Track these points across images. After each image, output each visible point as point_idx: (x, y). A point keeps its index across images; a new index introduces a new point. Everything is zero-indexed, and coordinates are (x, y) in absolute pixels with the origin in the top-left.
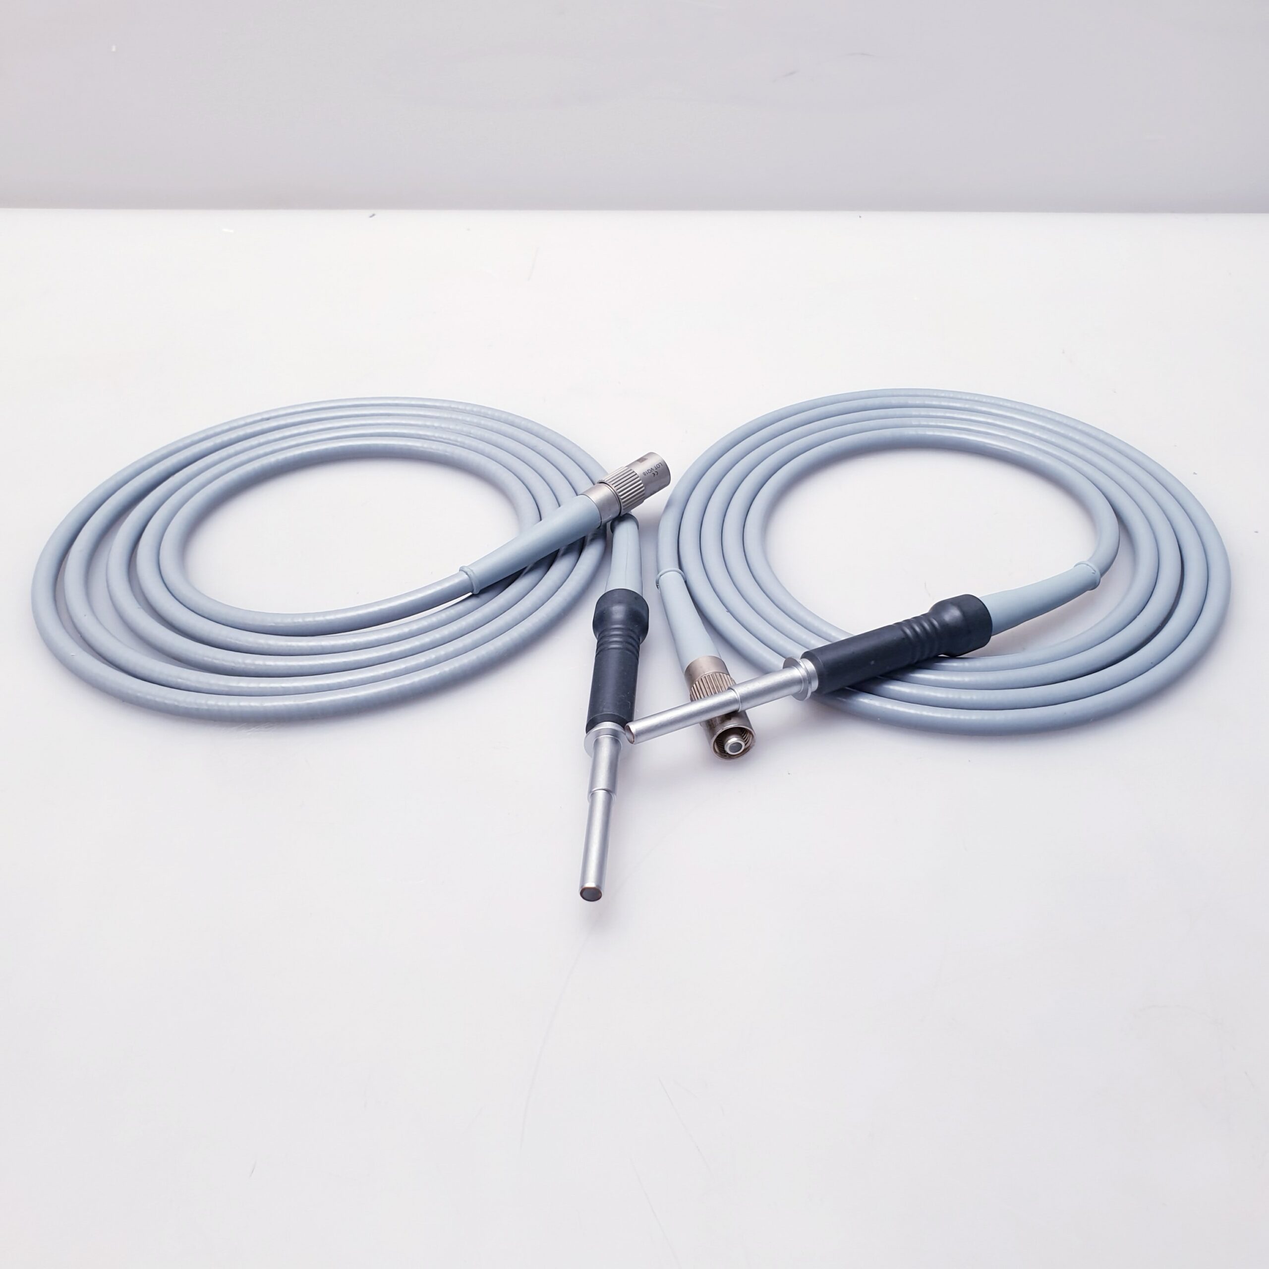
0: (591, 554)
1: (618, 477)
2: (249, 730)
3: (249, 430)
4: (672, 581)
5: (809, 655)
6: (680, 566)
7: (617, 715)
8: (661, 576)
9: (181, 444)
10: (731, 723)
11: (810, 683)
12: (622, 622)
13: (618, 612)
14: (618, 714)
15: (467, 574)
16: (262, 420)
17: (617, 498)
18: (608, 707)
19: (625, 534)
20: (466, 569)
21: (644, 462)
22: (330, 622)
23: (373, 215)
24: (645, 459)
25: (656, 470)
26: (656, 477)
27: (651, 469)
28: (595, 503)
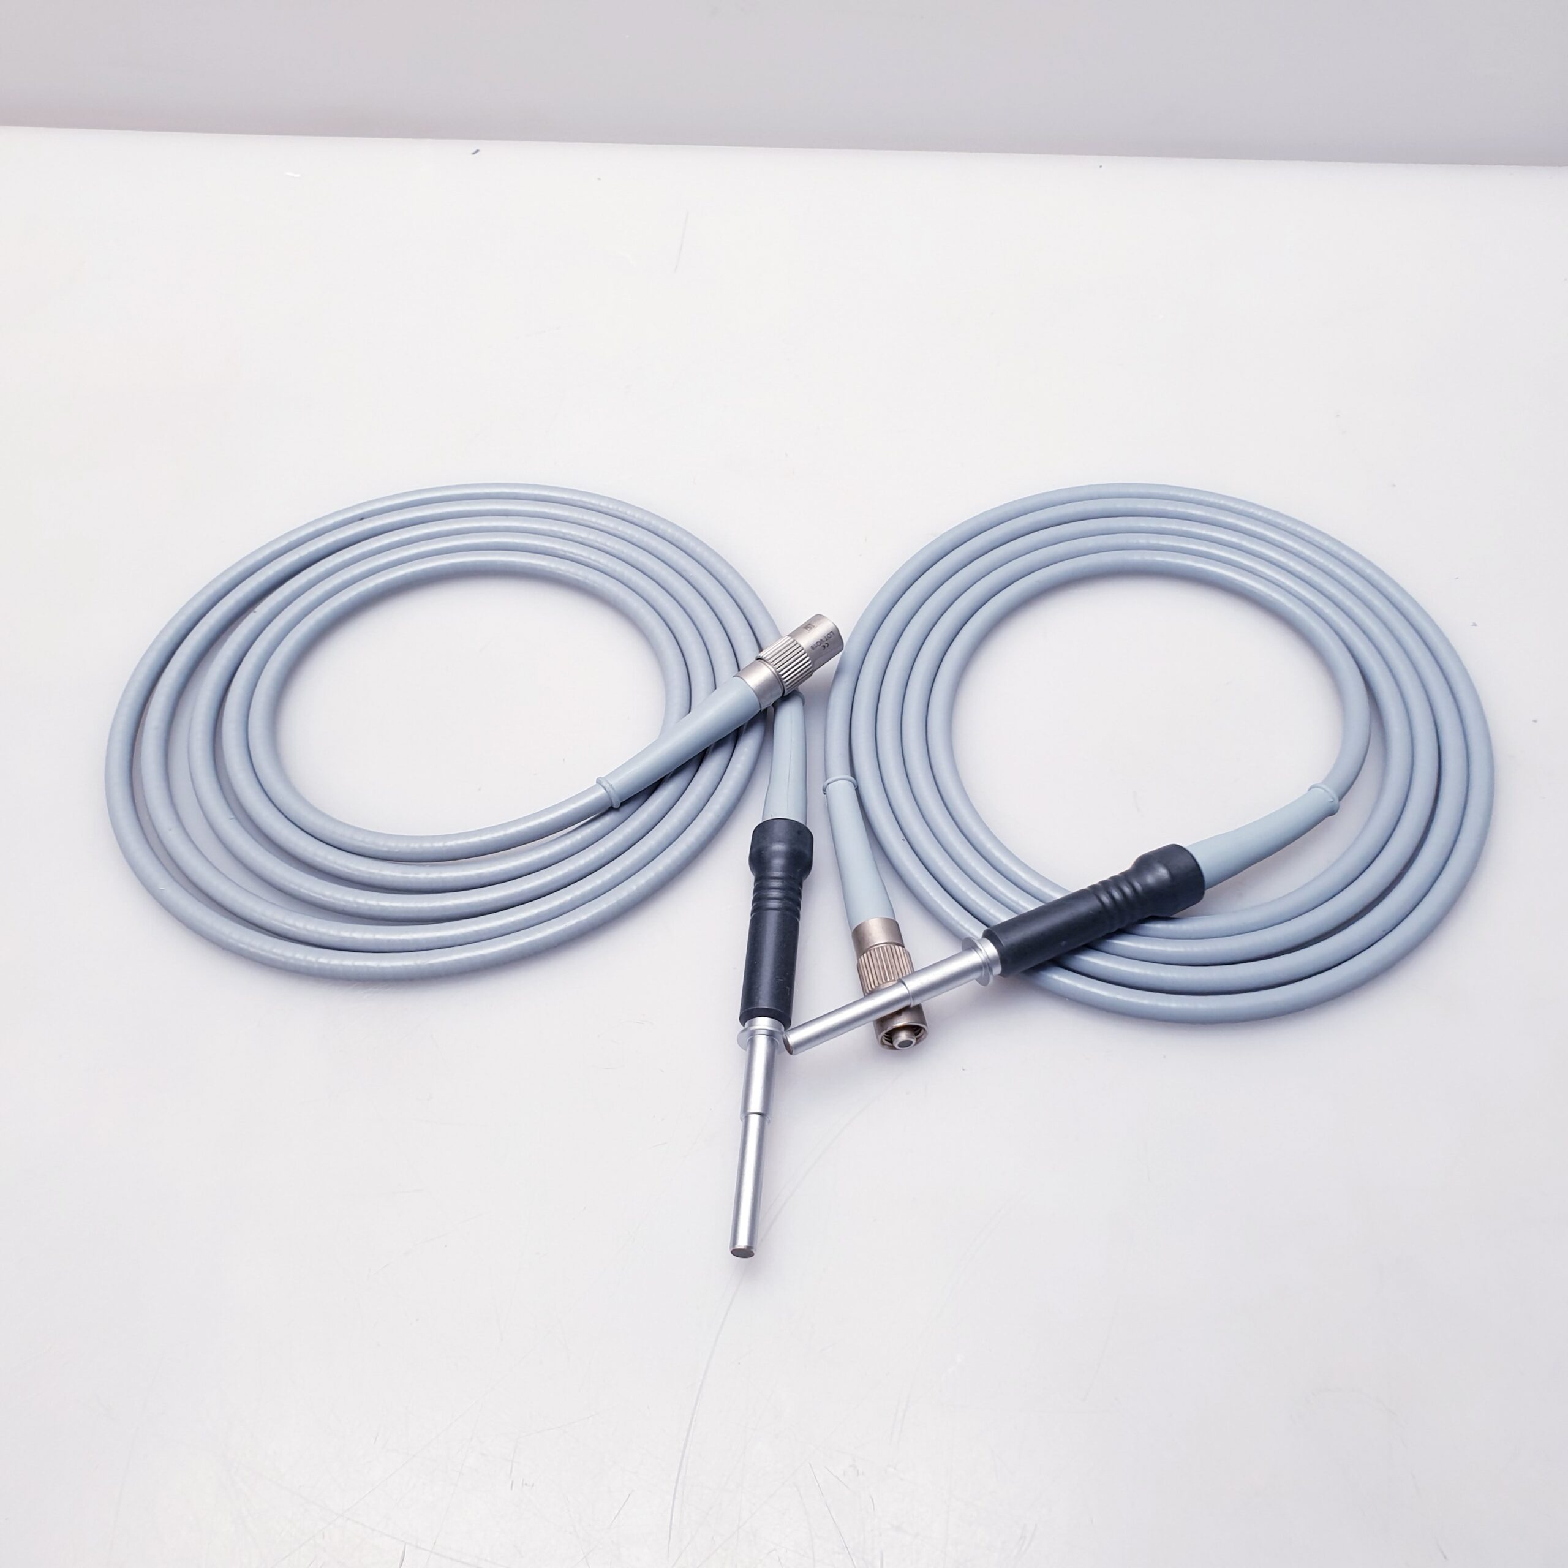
0: (748, 746)
1: (782, 652)
4: (841, 792)
5: (991, 934)
6: (853, 773)
7: (774, 1010)
8: (828, 784)
10: (902, 1020)
11: (991, 970)
12: (783, 868)
13: (778, 853)
14: (775, 1008)
15: (605, 789)
16: (353, 520)
17: (778, 679)
18: (764, 1000)
19: (789, 718)
20: (603, 782)
21: (813, 629)
24: (813, 626)
25: (827, 640)
26: (824, 647)
27: (821, 640)
28: (753, 690)
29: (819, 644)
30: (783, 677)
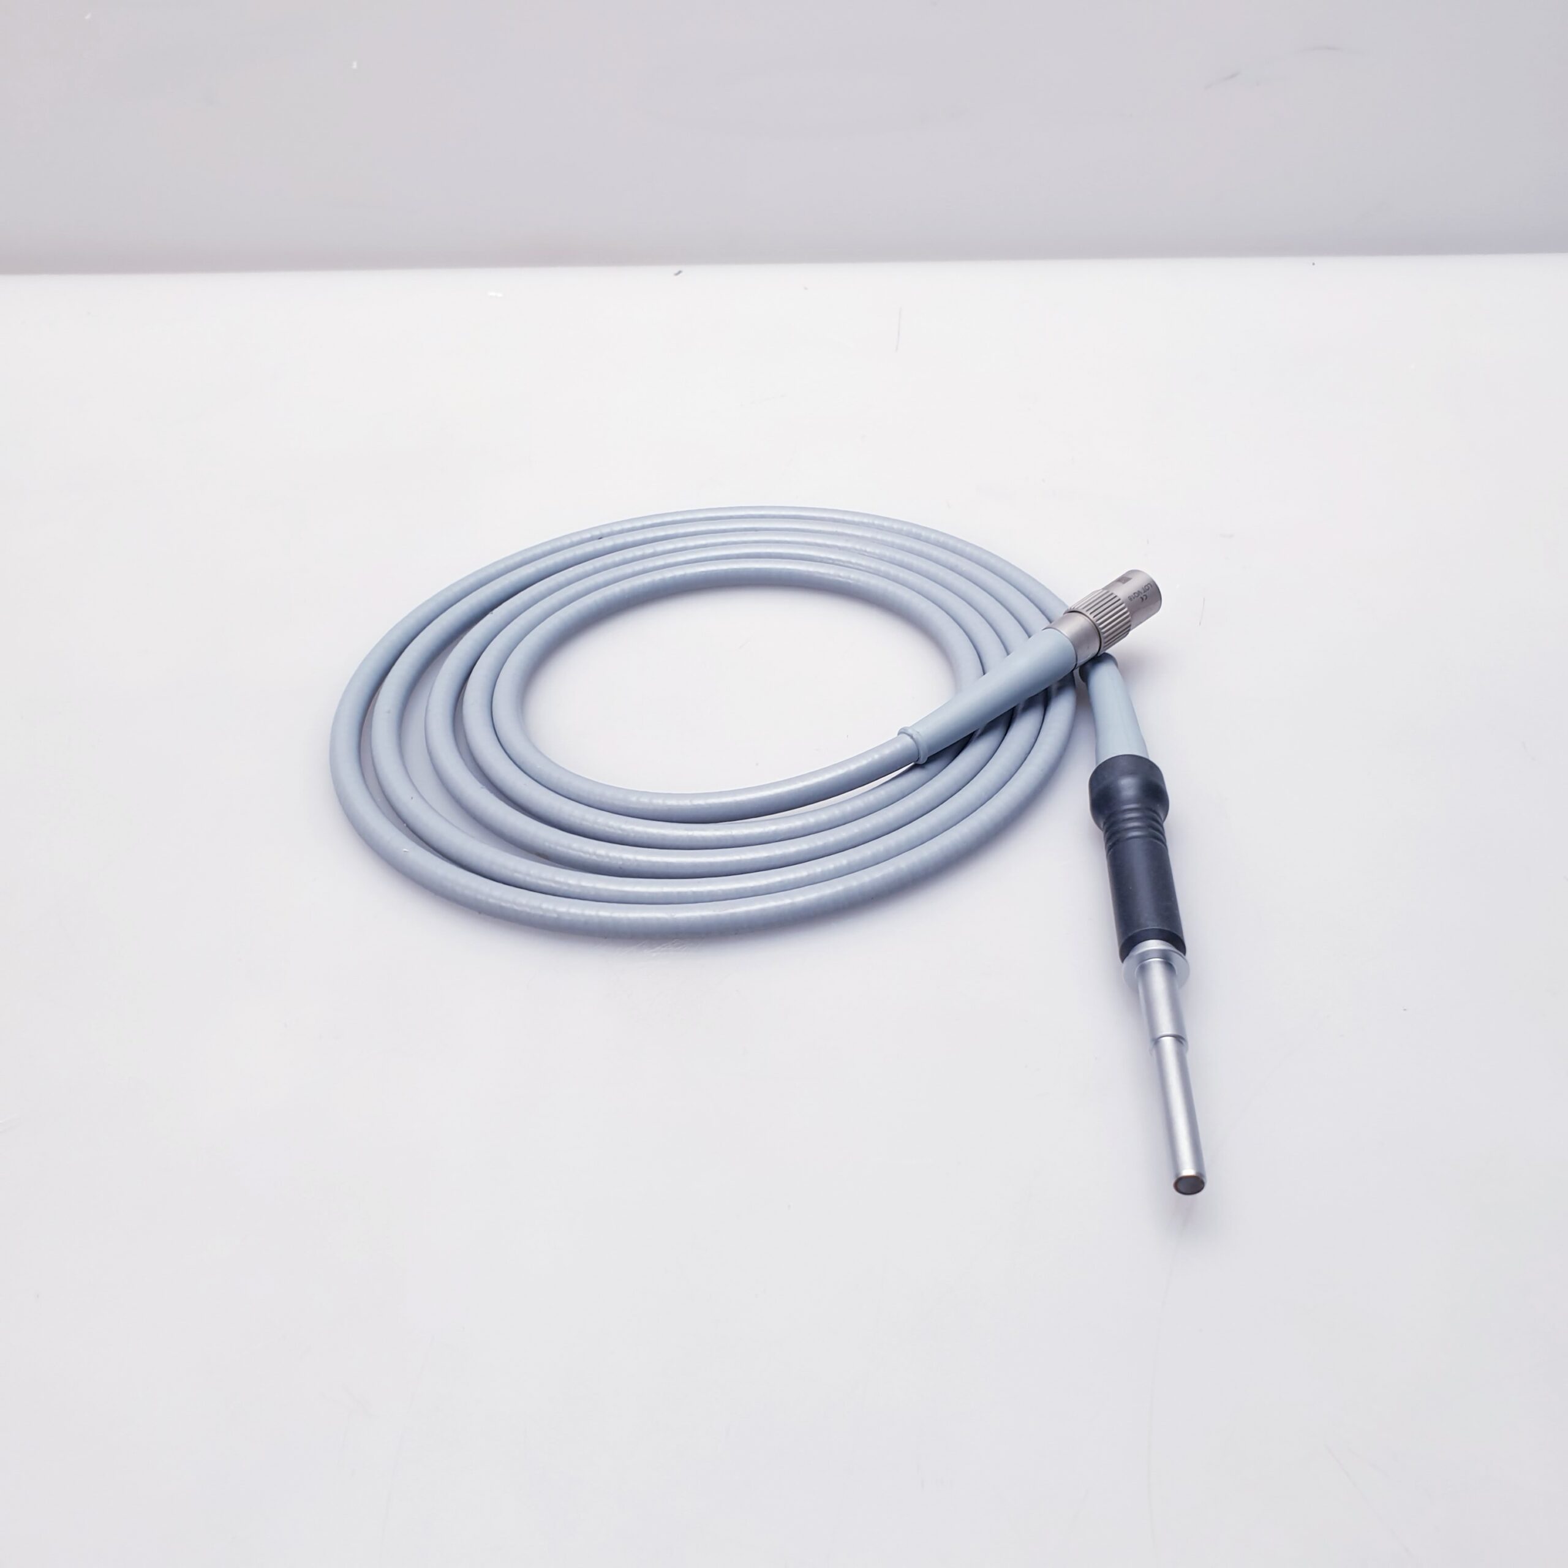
0: (1062, 708)
1: (1097, 604)
2: (654, 950)
3: (579, 551)
7: (1163, 932)
9: (493, 571)
12: (1137, 801)
13: (1128, 786)
15: (912, 737)
16: (592, 539)
17: (1096, 630)
18: (1148, 918)
20: (910, 731)
21: (1129, 582)
22: (738, 804)
23: (680, 272)
24: (1128, 579)
25: (1145, 592)
26: (1143, 599)
27: (1139, 591)
28: (1068, 638)
29: (1136, 595)
30: (1101, 626)
